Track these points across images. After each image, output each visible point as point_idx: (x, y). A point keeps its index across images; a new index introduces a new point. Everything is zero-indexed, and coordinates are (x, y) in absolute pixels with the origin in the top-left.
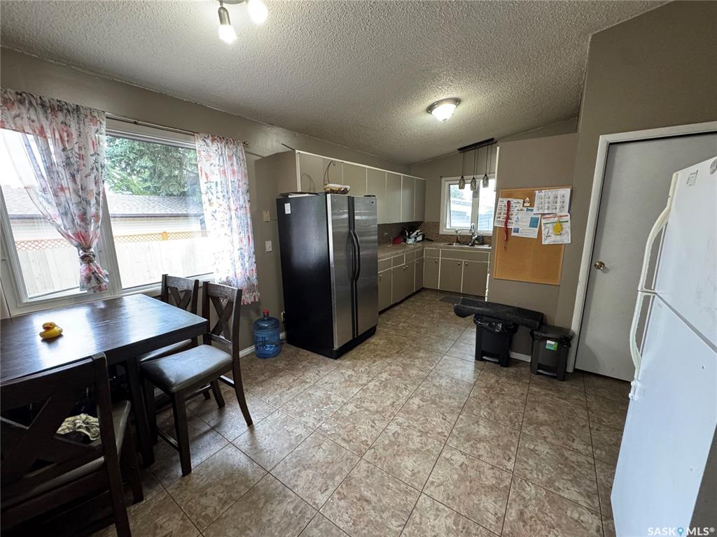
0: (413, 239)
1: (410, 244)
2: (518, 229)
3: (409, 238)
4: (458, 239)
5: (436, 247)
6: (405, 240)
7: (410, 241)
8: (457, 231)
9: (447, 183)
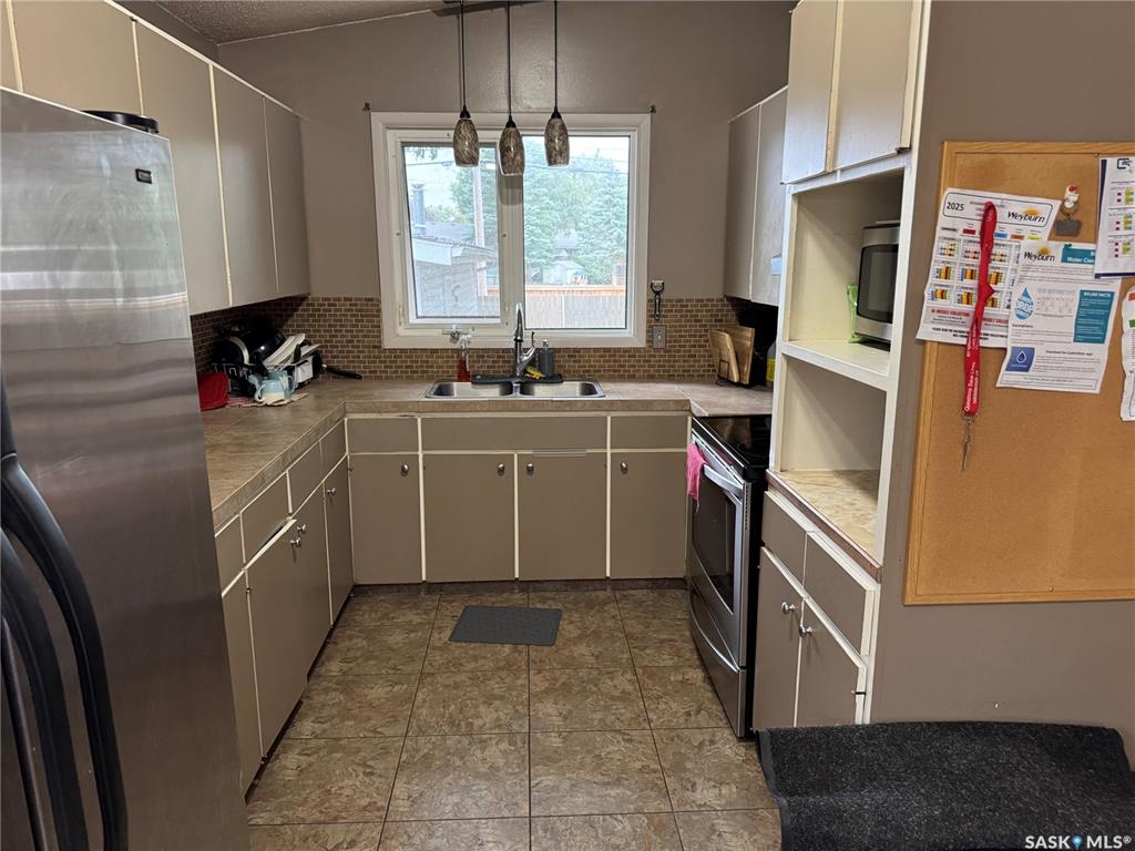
0: (284, 380)
1: (277, 406)
2: (1031, 352)
3: (263, 373)
4: (462, 363)
5: (398, 406)
6: (247, 391)
7: (273, 391)
8: (455, 336)
9: (393, 137)
